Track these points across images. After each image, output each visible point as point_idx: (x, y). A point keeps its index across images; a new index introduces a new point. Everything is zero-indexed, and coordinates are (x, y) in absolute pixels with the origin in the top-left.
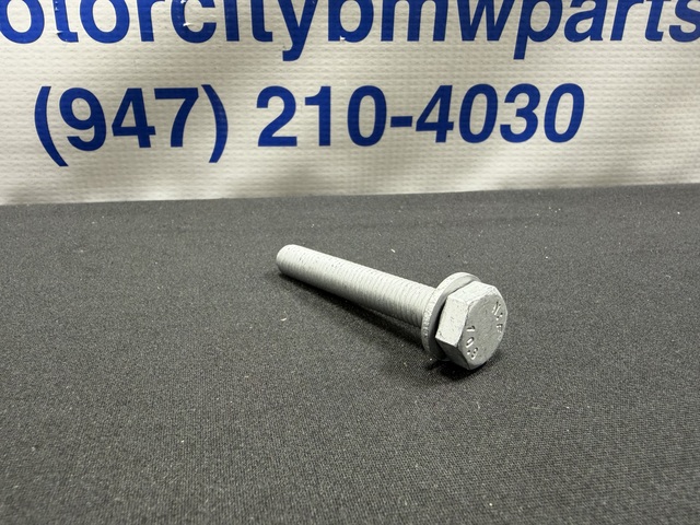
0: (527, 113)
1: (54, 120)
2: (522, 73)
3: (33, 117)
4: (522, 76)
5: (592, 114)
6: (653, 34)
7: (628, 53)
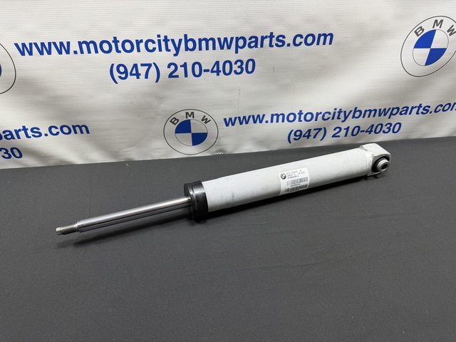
0: (389, 128)
1: (292, 135)
2: (389, 121)
3: (288, 135)
5: (403, 128)
6: (417, 113)
7: (412, 117)
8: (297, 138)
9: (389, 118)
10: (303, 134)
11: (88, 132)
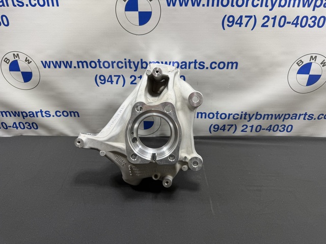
1: (212, 128)
3: (209, 128)
4: (283, 124)
5: (294, 129)
7: (300, 121)
8: (216, 130)
9: (283, 121)
10: (220, 128)
11: (79, 116)
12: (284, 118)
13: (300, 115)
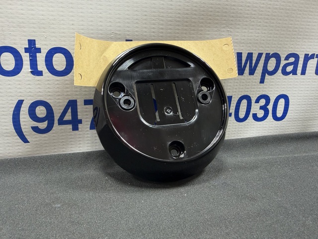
0: (265, 108)
1: (24, 118)
3: (12, 116)
4: (263, 91)
5: (292, 108)
7: (308, 81)
8: (43, 125)
9: (262, 81)
10: (57, 117)
12: (265, 71)
13: (307, 58)
